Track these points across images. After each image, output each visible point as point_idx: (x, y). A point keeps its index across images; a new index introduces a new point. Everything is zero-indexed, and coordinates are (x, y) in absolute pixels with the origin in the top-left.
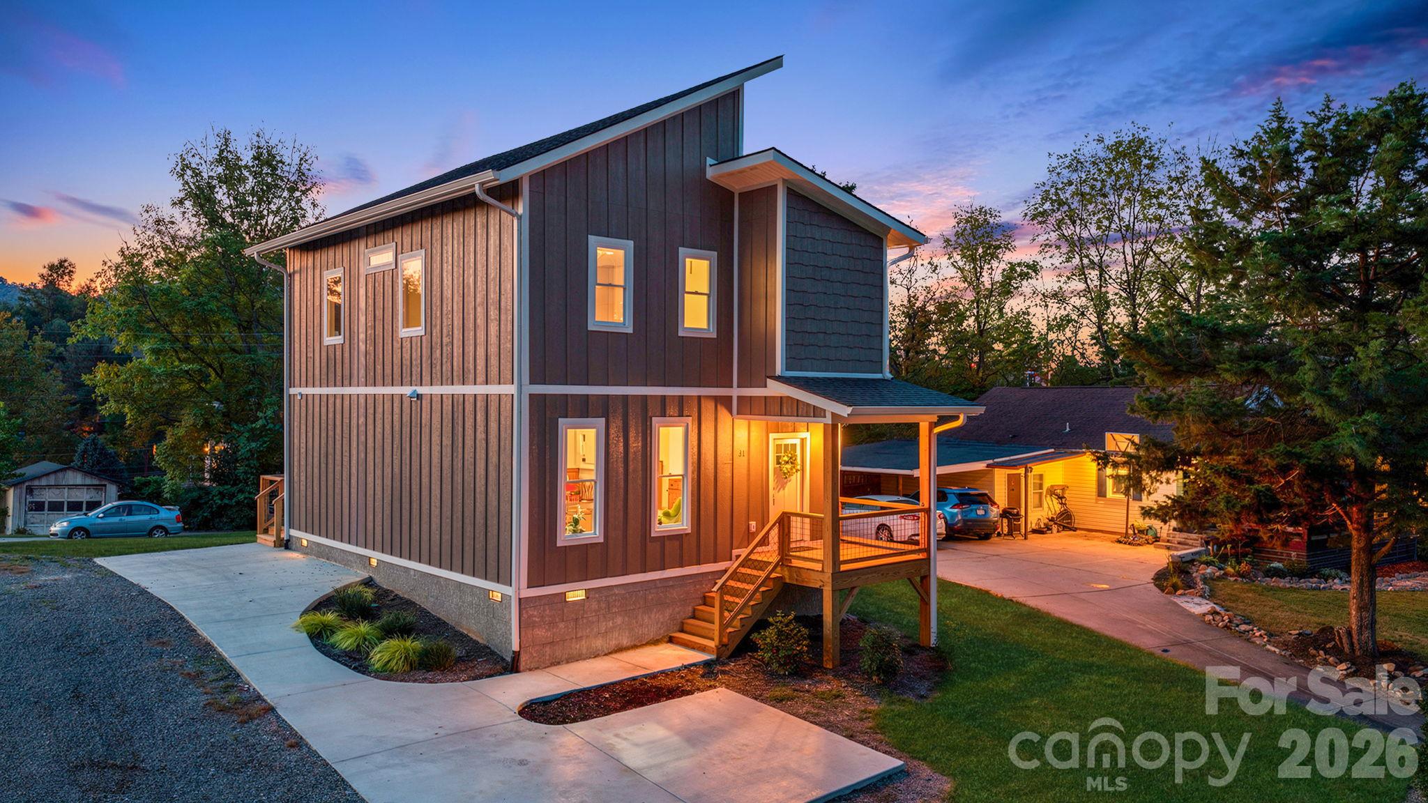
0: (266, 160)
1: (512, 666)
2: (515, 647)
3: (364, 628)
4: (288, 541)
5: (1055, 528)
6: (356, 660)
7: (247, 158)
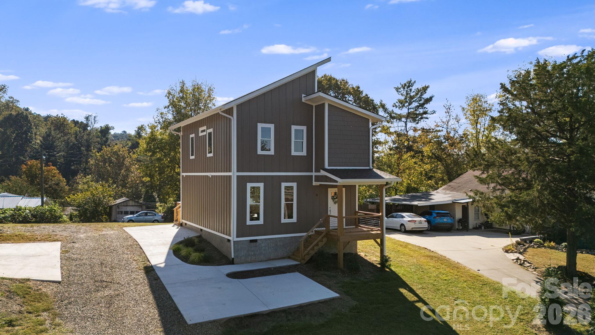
0: (197, 89)
1: (232, 262)
2: (233, 257)
3: (190, 249)
4: (182, 224)
5: (483, 228)
6: (185, 259)
7: (190, 89)
